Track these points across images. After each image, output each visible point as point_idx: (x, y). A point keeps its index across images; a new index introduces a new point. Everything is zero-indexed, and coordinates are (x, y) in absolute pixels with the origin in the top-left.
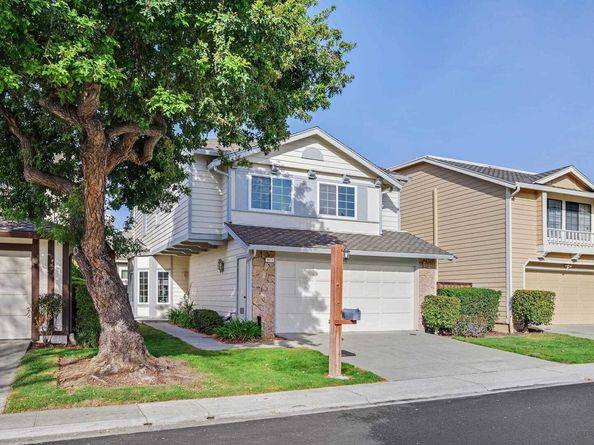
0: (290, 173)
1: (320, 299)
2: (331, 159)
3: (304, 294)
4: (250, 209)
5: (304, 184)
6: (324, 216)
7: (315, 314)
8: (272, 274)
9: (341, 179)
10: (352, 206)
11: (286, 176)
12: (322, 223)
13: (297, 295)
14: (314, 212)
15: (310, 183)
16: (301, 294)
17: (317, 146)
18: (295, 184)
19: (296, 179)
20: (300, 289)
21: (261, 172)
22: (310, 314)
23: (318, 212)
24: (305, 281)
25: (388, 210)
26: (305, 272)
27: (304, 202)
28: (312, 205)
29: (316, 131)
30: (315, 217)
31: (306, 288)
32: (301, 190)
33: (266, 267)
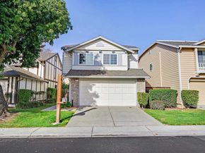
1: (96, 94)
3: (90, 92)
4: (79, 64)
5: (98, 55)
7: (94, 99)
8: (78, 85)
9: (111, 52)
10: (116, 61)
11: (91, 53)
12: (104, 67)
17: (102, 42)
19: (95, 53)
20: (89, 90)
21: (82, 52)
23: (103, 64)
24: (91, 88)
25: (133, 61)
26: (91, 84)
28: (100, 62)
29: (100, 37)
32: (96, 57)
33: (76, 83)
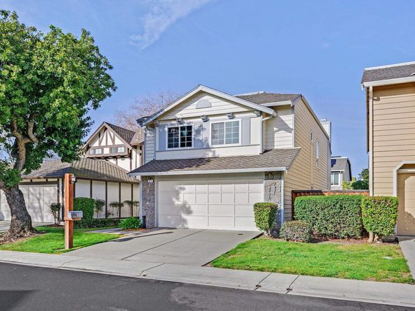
0: (191, 120)
1: (187, 206)
2: (218, 104)
3: (177, 203)
4: (167, 149)
5: (201, 126)
6: (215, 146)
7: (184, 216)
8: (152, 190)
9: (226, 117)
10: (237, 135)
11: (188, 123)
12: (214, 152)
13: (173, 203)
14: (208, 144)
15: (205, 125)
16: (174, 202)
17: (206, 97)
18: (195, 128)
19: (196, 124)
20: (174, 199)
21: (173, 124)
22: (181, 216)
23: (210, 144)
24: (177, 194)
25: (282, 131)
26: (177, 187)
27: (201, 139)
28: (206, 140)
29: (200, 88)
30: (208, 148)
31: (178, 199)
32: (198, 132)
33: (149, 185)
